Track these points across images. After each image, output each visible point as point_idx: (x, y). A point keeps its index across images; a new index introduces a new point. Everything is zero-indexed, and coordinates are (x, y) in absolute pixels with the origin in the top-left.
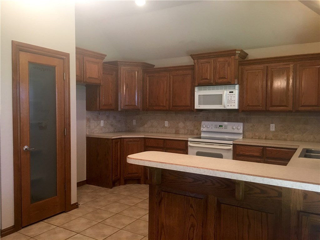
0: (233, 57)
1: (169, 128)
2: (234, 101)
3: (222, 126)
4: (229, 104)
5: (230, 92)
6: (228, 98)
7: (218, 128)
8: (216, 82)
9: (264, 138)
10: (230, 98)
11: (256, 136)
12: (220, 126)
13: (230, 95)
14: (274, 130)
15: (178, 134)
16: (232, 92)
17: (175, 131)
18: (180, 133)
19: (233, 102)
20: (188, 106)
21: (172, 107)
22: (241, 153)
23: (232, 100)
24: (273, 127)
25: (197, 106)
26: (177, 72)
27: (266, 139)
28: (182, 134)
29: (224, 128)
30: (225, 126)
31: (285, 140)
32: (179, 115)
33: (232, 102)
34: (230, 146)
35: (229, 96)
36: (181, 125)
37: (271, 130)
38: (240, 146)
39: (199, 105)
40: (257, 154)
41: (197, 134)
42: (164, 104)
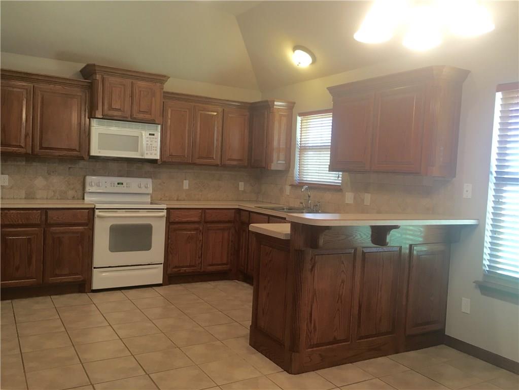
0: (158, 84)
1: (11, 188)
2: (156, 147)
3: (122, 184)
4: (148, 152)
5: (150, 134)
6: (148, 142)
7: (117, 186)
8: (134, 116)
9: (175, 199)
10: (149, 143)
11: (166, 197)
12: (118, 184)
13: (150, 138)
14: (187, 188)
15: (33, 199)
16: (153, 135)
17: (26, 194)
18: (38, 196)
19: (155, 149)
20: (74, 150)
21: (40, 149)
22: (177, 220)
23: (153, 146)
24: (186, 184)
25: (95, 151)
26: (51, 86)
27: (177, 200)
28: (42, 199)
29: (125, 187)
30: (127, 184)
31: (199, 200)
32: (34, 164)
33: (153, 148)
34: (163, 212)
35: (148, 139)
36: (40, 182)
37: (184, 188)
38: (175, 211)
39: (99, 149)
40: (196, 219)
41: (74, 197)
42: (20, 142)
